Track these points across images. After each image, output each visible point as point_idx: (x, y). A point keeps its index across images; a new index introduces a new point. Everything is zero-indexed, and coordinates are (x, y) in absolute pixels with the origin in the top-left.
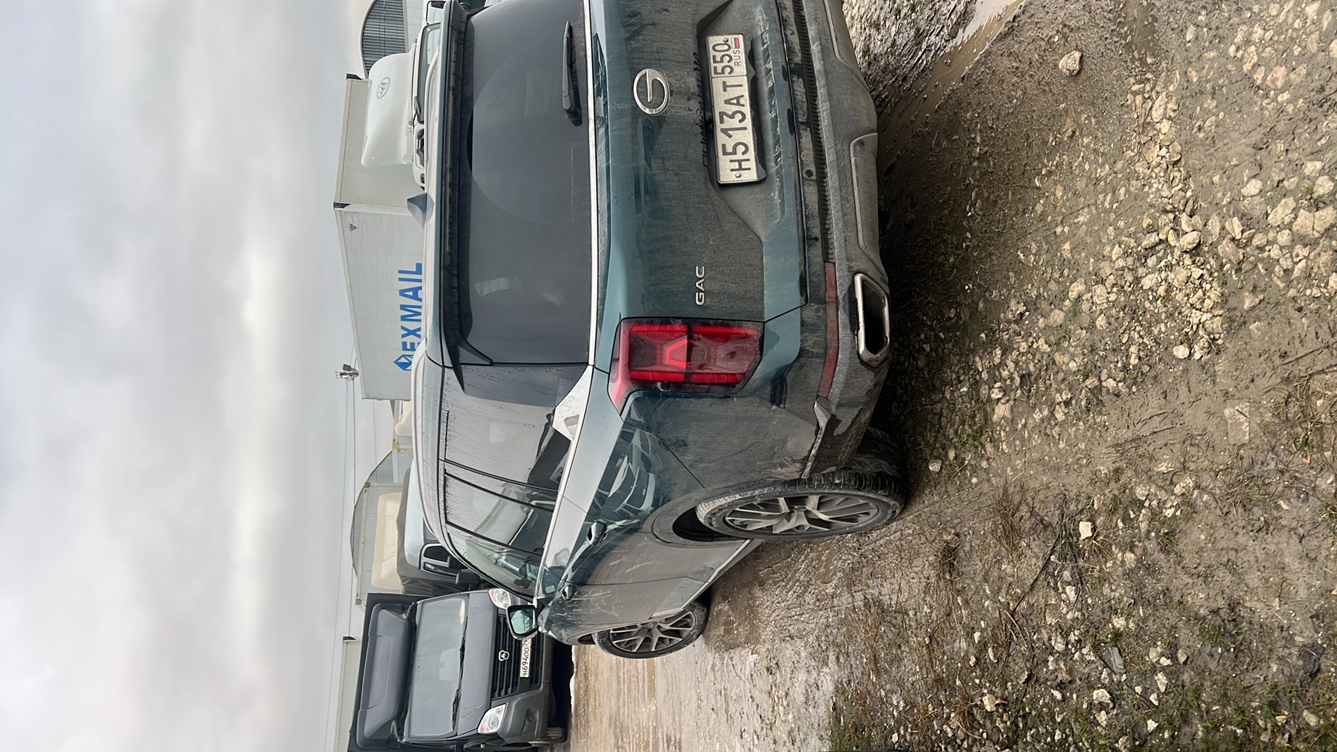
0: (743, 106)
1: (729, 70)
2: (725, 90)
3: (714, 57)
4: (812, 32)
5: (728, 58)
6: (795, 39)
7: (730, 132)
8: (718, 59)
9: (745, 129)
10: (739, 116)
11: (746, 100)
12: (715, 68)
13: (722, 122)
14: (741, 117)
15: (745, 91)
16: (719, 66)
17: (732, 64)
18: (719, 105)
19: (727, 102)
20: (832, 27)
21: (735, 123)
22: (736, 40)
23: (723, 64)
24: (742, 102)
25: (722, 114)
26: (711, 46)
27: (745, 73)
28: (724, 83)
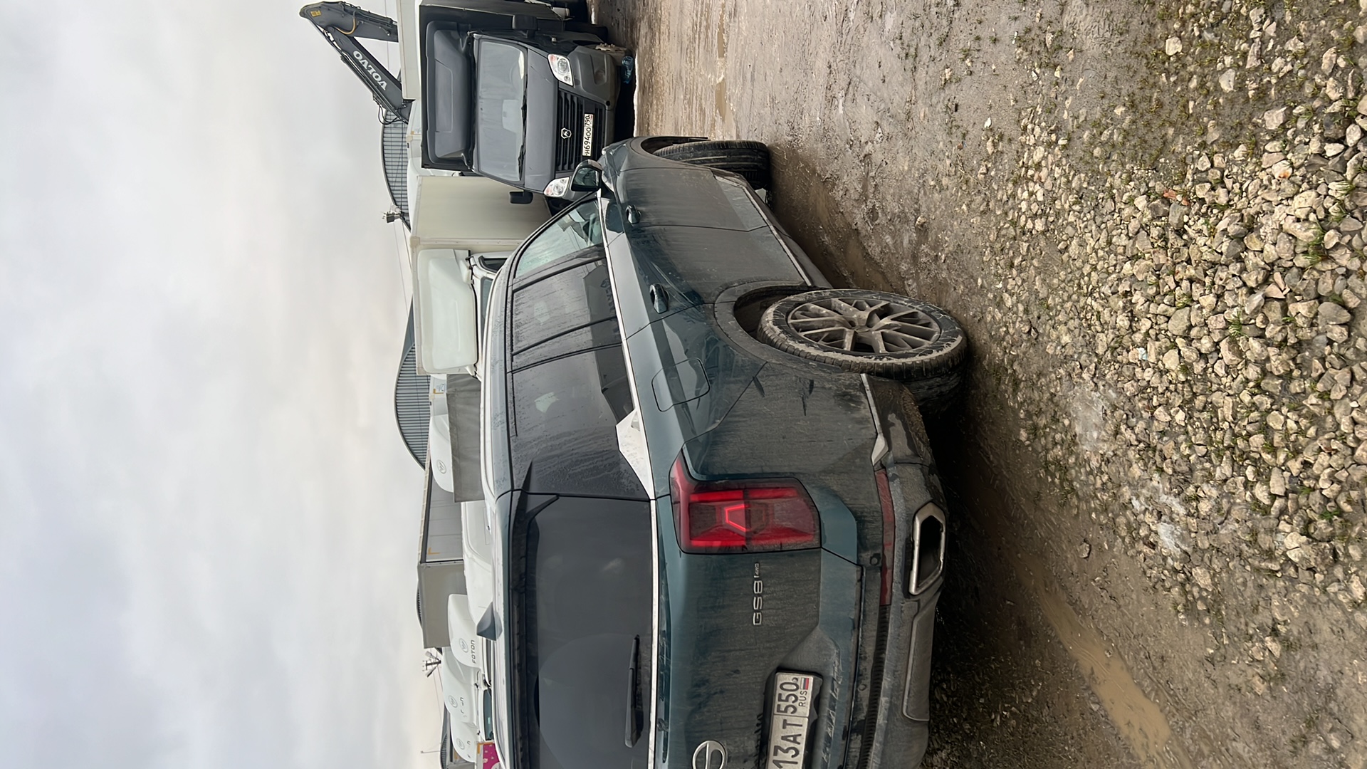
0: (799, 743)
1: (792, 709)
2: (784, 727)
3: (780, 695)
4: (886, 683)
5: (793, 698)
6: (865, 694)
7: (781, 764)
8: (784, 698)
9: (796, 763)
10: (794, 752)
11: (803, 740)
12: (779, 706)
13: (776, 754)
14: (794, 753)
15: (803, 731)
16: (783, 705)
17: (796, 704)
18: (776, 739)
19: (784, 738)
20: (909, 677)
21: (788, 757)
22: (806, 681)
23: (788, 704)
24: (799, 739)
25: (777, 748)
26: (779, 683)
27: (807, 715)
28: (785, 721)
